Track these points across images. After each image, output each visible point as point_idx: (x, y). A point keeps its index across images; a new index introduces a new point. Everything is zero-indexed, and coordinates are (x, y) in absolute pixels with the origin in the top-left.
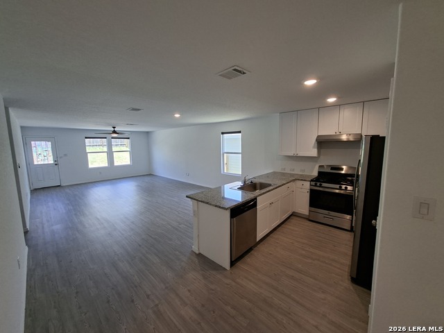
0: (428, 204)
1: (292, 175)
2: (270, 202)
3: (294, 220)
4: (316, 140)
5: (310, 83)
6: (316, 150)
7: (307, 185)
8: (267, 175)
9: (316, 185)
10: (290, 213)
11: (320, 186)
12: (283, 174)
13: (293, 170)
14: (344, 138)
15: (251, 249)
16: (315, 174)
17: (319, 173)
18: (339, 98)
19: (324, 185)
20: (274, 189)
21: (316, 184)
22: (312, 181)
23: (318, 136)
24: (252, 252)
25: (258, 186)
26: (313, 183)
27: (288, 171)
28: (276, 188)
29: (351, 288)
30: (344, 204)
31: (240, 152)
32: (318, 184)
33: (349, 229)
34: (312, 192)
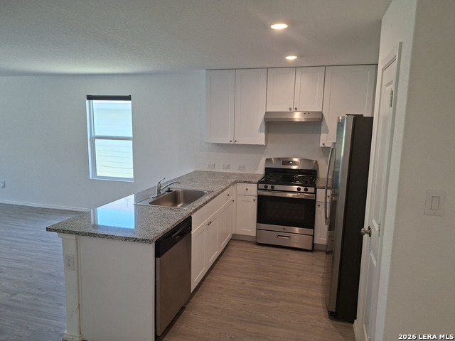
0: (439, 197)
1: (227, 176)
2: (206, 221)
3: (236, 248)
4: (265, 119)
5: (279, 27)
6: (263, 135)
7: (253, 190)
8: (189, 177)
9: (266, 189)
10: (229, 237)
11: (272, 190)
12: (213, 174)
13: (228, 167)
14: (297, 116)
15: (183, 309)
16: (261, 172)
17: (267, 170)
18: (300, 56)
19: (277, 187)
20: (212, 199)
21: (266, 187)
22: (260, 182)
23: (267, 113)
24: (185, 312)
25: (181, 197)
26: (262, 186)
27: (219, 169)
28: (214, 197)
29: (332, 327)
30: (302, 214)
31: (131, 136)
32: (269, 187)
33: (311, 249)
34: (261, 199)
